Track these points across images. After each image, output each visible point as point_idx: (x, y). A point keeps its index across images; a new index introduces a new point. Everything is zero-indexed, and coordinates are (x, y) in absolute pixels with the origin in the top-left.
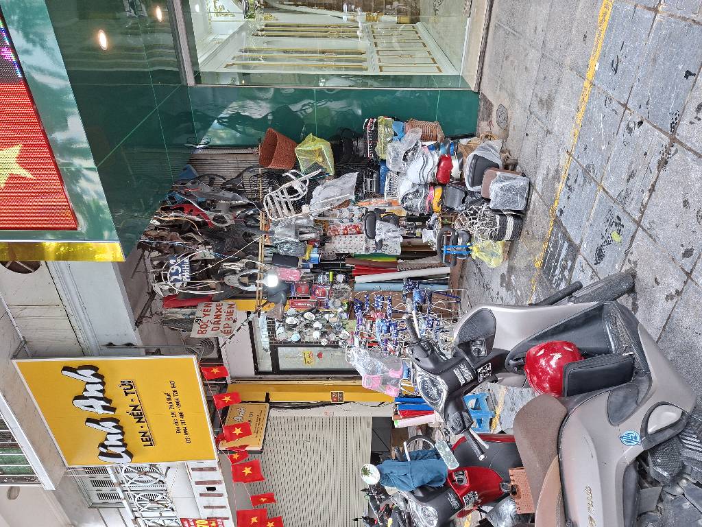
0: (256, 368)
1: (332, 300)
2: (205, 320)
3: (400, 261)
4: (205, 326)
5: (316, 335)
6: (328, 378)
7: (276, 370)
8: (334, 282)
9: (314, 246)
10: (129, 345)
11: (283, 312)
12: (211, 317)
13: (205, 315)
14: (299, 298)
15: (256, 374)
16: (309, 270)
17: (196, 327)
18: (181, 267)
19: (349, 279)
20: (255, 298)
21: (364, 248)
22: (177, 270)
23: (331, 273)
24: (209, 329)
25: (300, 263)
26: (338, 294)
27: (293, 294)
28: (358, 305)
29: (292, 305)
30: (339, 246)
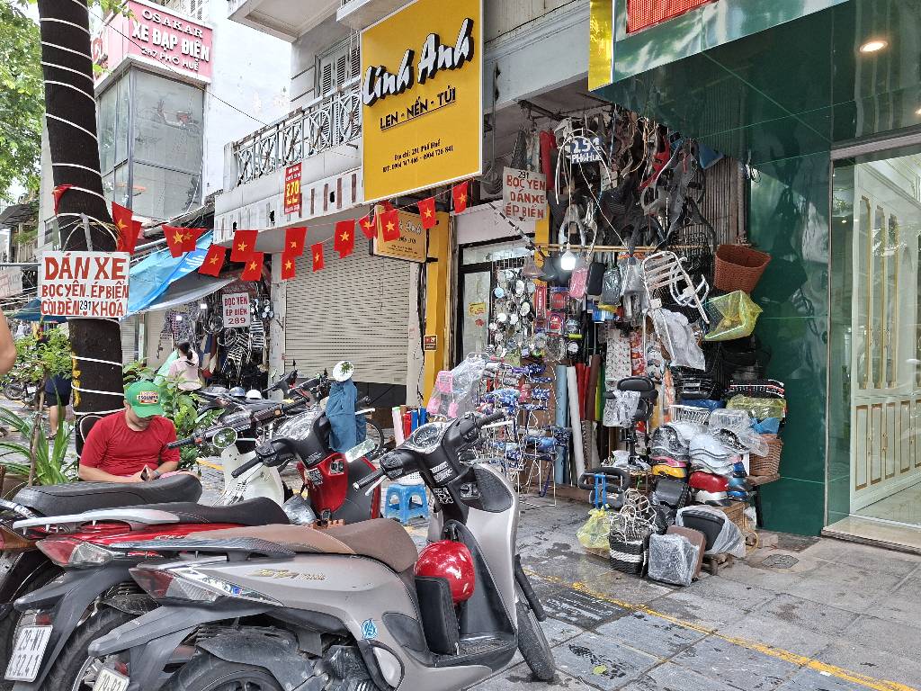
0: (467, 246)
1: (546, 338)
2: (524, 183)
3: (595, 425)
4: (516, 183)
5: (502, 317)
6: (452, 332)
7: (464, 270)
8: (567, 340)
9: (615, 315)
10: (497, 94)
11: (531, 277)
12: (528, 190)
13: (530, 183)
14: (548, 297)
15: (460, 245)
16: (584, 309)
17: (515, 173)
18: (589, 152)
19: (572, 359)
20: (551, 242)
21: (613, 379)
22: (586, 147)
23: (580, 336)
24: (512, 189)
25: (595, 298)
26: (553, 345)
27: (554, 289)
28: (538, 370)
29: (539, 288)
30: (617, 347)
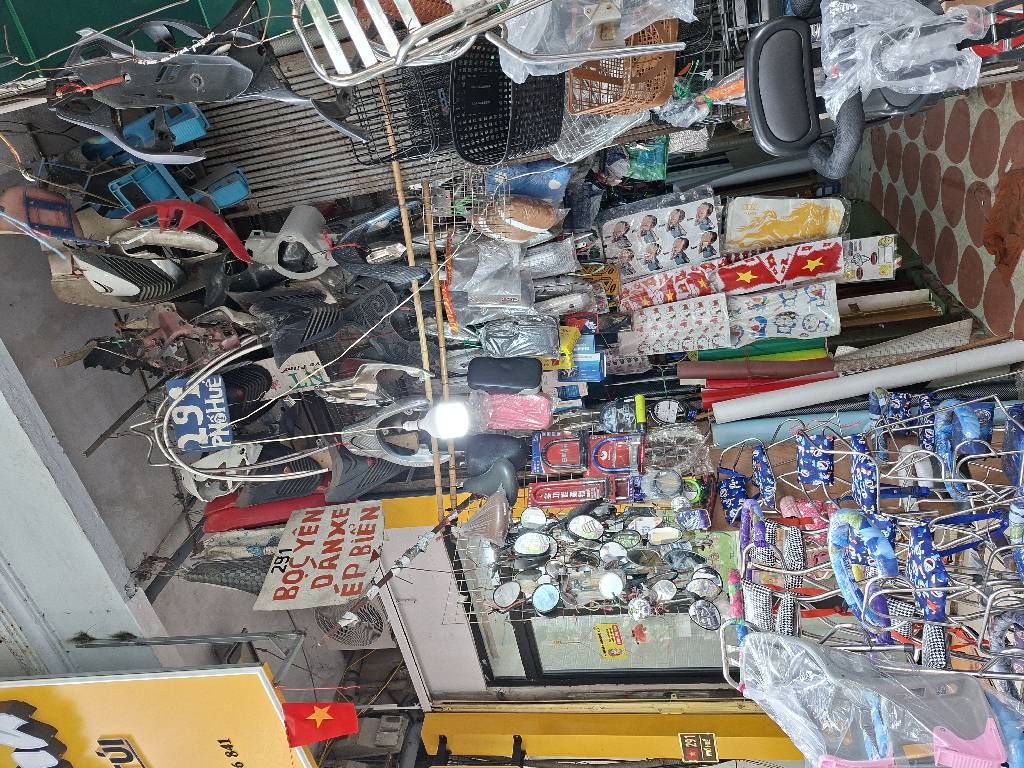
0: (487, 670)
1: (651, 473)
2: (298, 558)
3: (842, 350)
4: (295, 577)
6: (667, 694)
7: (535, 674)
8: (652, 423)
9: (584, 331)
10: (124, 637)
12: (316, 551)
13: (303, 544)
14: (553, 478)
15: (488, 684)
16: (578, 403)
17: (273, 580)
18: (204, 407)
19: (695, 409)
21: (727, 332)
22: (192, 416)
23: (639, 399)
24: (305, 584)
25: (550, 381)
26: (668, 455)
27: (538, 468)
28: (734, 485)
29: (536, 501)
30: (654, 335)
